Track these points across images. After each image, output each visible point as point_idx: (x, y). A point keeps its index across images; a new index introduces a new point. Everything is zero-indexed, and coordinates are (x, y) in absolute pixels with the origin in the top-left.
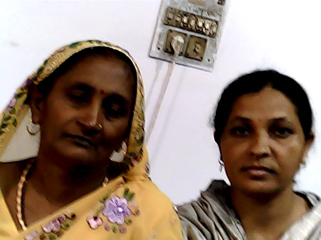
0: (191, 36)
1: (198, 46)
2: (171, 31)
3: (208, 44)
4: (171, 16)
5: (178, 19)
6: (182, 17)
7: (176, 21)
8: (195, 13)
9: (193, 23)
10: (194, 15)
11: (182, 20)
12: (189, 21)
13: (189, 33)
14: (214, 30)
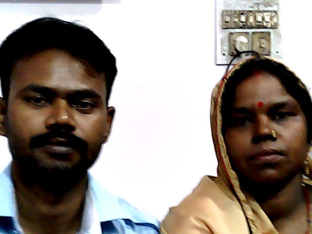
0: (253, 33)
1: (263, 41)
2: (232, 34)
3: (272, 36)
4: (228, 19)
5: (236, 20)
6: (239, 17)
7: (235, 22)
8: (251, 9)
9: (251, 19)
10: (251, 11)
11: (239, 19)
12: (247, 19)
13: (250, 31)
14: (275, 20)
